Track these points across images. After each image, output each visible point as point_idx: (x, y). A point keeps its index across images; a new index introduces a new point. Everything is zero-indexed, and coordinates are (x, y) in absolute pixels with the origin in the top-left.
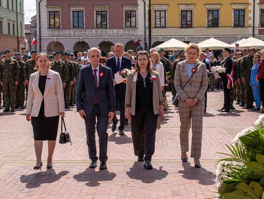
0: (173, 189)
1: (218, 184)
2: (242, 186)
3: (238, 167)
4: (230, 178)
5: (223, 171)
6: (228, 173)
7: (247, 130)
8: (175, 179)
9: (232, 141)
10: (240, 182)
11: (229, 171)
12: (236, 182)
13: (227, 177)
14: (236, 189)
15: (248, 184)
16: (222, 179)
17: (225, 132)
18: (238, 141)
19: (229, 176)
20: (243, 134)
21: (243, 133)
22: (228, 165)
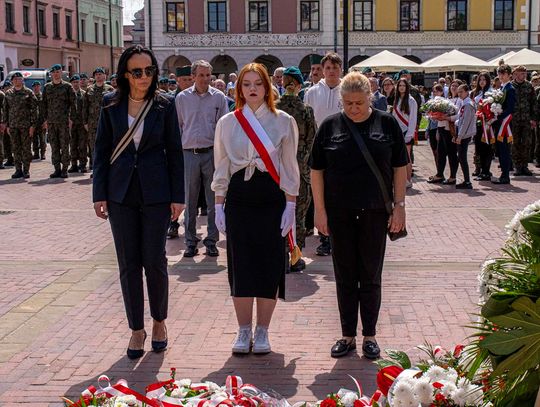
0: (392, 312)
1: (481, 301)
2: (523, 304)
3: (517, 272)
4: (502, 290)
5: (491, 277)
6: (499, 281)
7: (533, 206)
8: (396, 295)
9: (507, 226)
10: (519, 296)
11: (501, 277)
12: (513, 296)
13: (497, 288)
14: (512, 310)
15: (534, 300)
16: (488, 291)
17: (481, 216)
18: (518, 226)
19: (500, 286)
20: (527, 215)
21: (526, 212)
22: (499, 268)
